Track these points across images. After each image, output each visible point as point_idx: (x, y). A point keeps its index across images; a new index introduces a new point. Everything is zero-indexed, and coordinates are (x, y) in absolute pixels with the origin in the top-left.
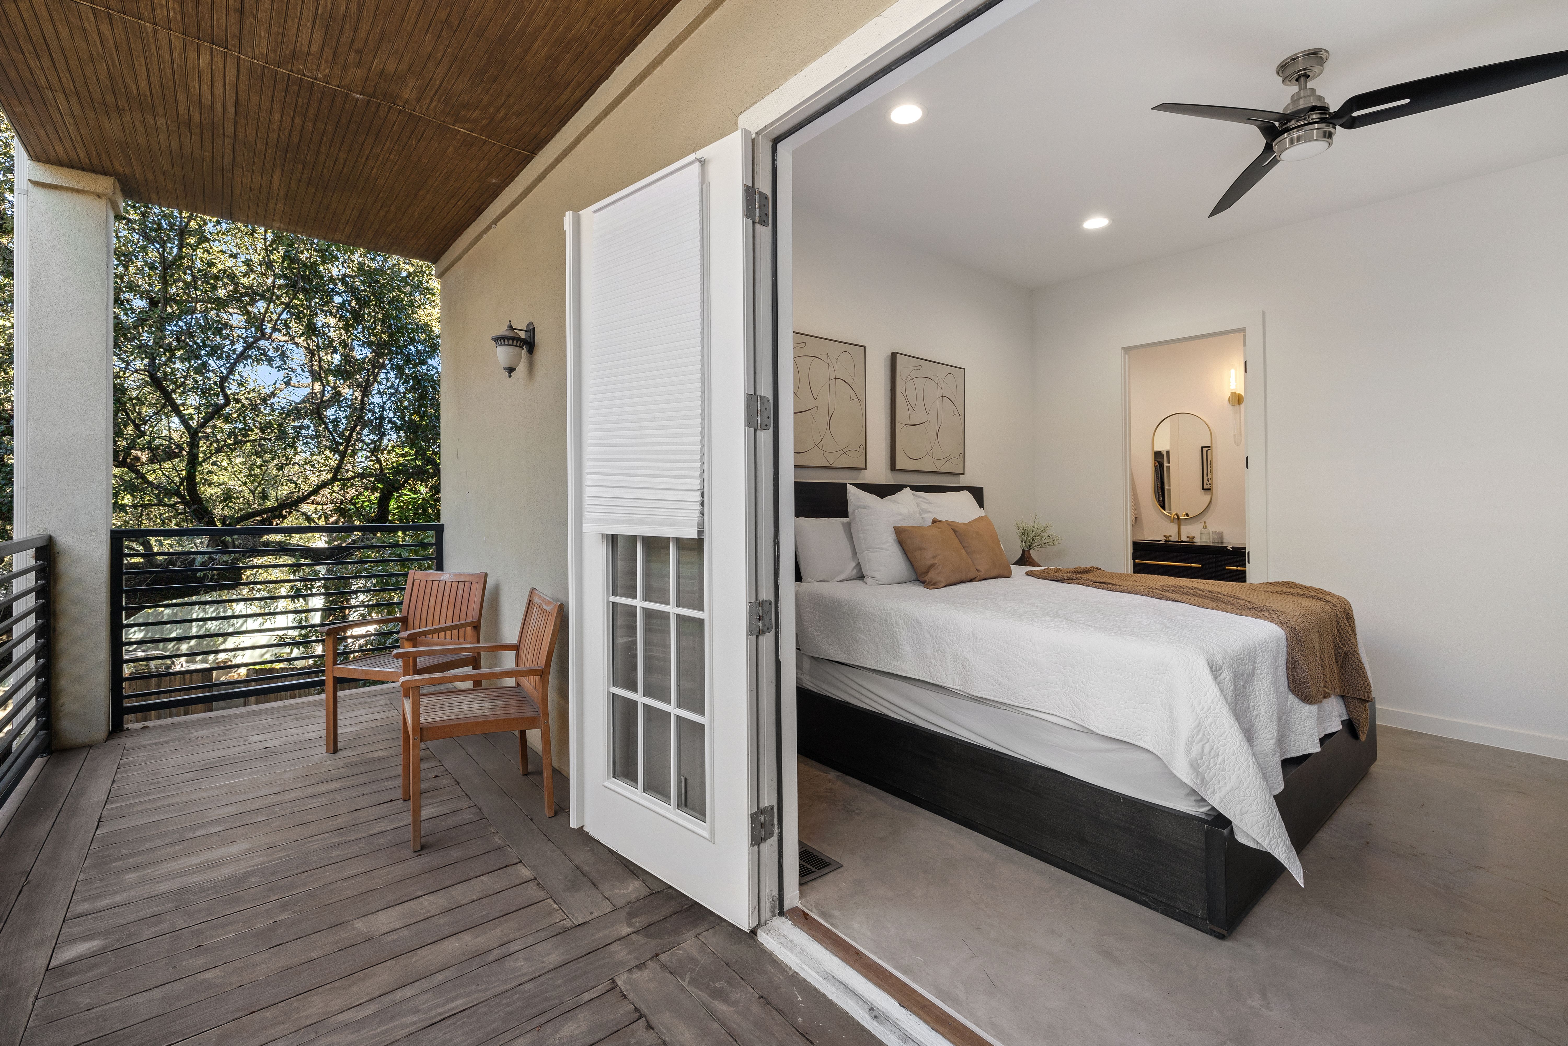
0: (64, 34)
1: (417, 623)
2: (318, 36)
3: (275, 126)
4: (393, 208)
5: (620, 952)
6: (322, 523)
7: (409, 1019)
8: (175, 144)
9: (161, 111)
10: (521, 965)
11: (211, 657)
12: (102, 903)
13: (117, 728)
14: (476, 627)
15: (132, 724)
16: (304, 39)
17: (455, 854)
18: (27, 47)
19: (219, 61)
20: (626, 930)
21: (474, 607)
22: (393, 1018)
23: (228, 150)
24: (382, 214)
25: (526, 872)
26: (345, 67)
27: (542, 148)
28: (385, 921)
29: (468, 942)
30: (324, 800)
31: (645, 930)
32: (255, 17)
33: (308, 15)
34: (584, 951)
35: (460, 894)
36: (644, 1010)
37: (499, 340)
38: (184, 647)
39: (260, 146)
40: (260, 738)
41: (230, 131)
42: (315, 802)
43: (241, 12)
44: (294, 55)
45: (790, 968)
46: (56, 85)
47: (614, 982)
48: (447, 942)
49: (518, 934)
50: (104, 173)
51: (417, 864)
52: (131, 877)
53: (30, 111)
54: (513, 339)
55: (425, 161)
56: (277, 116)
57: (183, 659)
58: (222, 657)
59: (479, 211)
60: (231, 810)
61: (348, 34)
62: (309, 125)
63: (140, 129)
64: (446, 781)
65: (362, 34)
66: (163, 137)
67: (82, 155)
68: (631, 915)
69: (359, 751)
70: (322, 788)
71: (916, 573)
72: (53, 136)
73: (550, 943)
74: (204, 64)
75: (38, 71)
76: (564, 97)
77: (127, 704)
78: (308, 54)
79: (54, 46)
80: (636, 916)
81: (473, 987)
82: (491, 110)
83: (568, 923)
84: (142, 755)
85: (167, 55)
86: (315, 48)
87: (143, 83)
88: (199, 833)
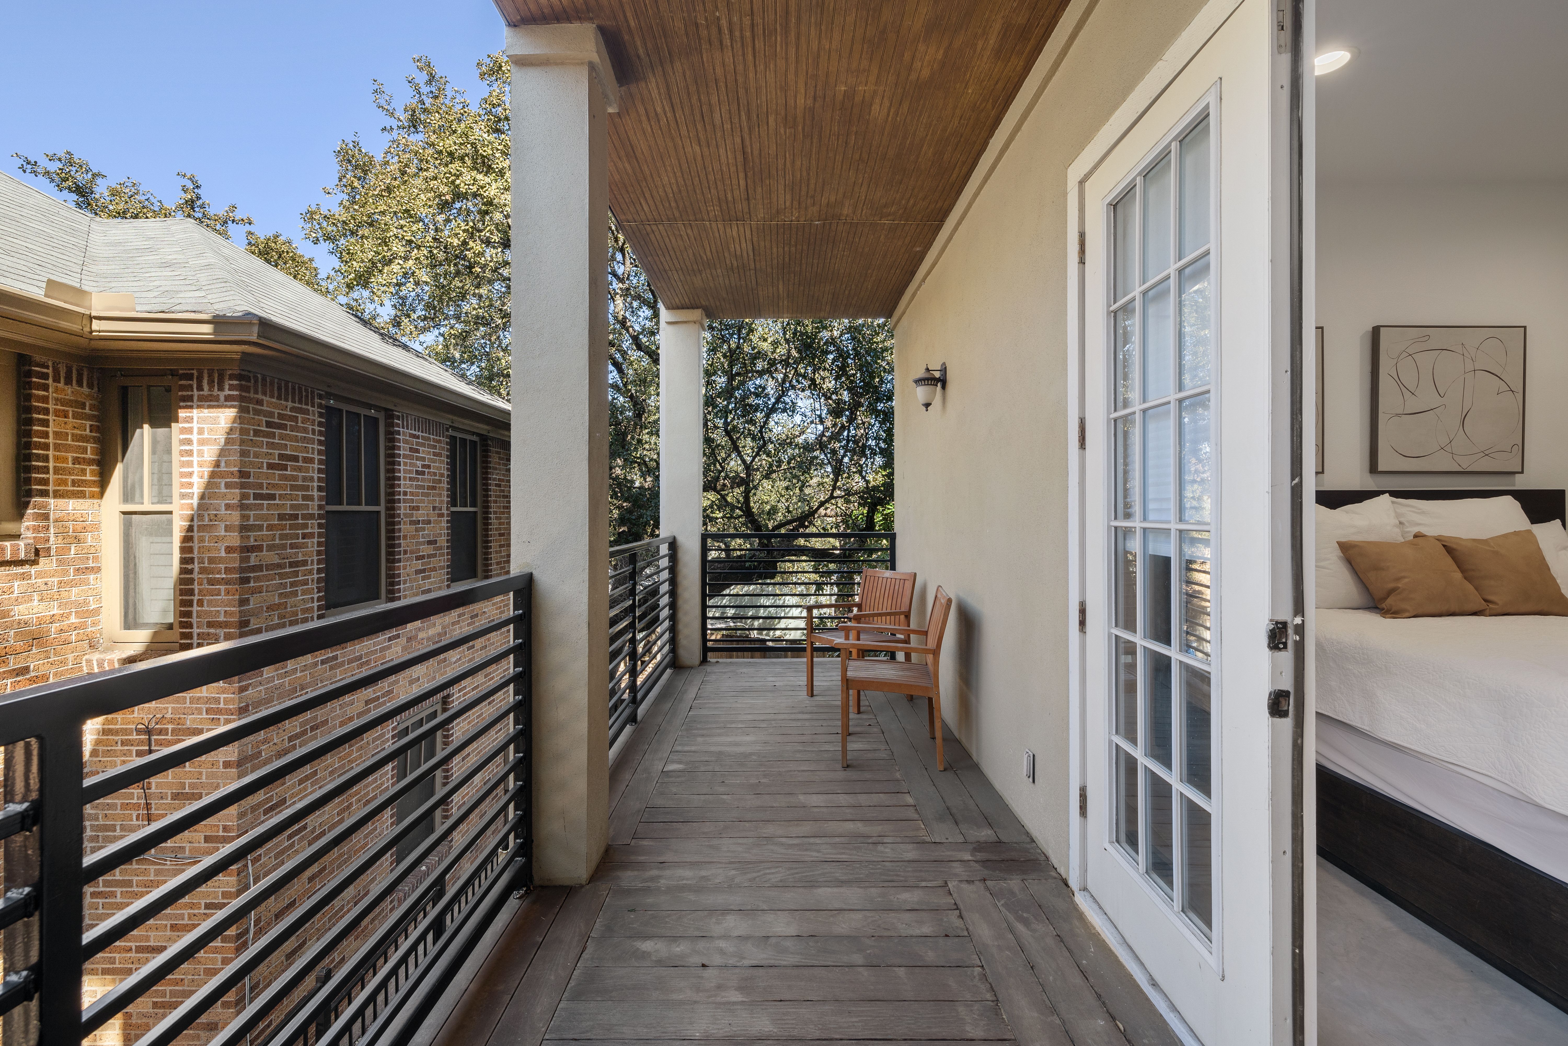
0: (673, 240)
1: (868, 608)
2: (788, 197)
3: (775, 256)
4: (853, 287)
5: (958, 868)
6: (834, 531)
7: (815, 854)
8: (727, 282)
9: (718, 266)
10: (887, 851)
11: (771, 633)
12: (686, 748)
13: (704, 661)
14: (907, 616)
15: (712, 658)
16: (781, 201)
17: (868, 775)
18: (660, 253)
19: (741, 229)
20: (967, 857)
21: (906, 600)
22: (806, 850)
23: (753, 278)
24: (847, 292)
25: (910, 800)
26: (806, 208)
27: (948, 216)
28: (815, 800)
29: (859, 827)
30: (799, 724)
31: (985, 863)
32: (755, 199)
33: (781, 187)
34: (932, 858)
35: (863, 799)
36: (961, 906)
37: (918, 382)
38: (756, 624)
39: (769, 270)
40: (773, 679)
41: (752, 266)
42: (794, 724)
43: (748, 199)
44: (778, 212)
45: (1094, 928)
46: (673, 268)
47: (946, 883)
48: (847, 823)
49: (892, 834)
50: (697, 308)
51: (842, 775)
52: (700, 739)
53: (664, 285)
54: (928, 379)
55: (867, 250)
56: (775, 250)
57: (755, 632)
58: (778, 633)
59: (913, 273)
60: (750, 717)
61: (804, 189)
62: (793, 249)
63: (710, 278)
64: (875, 730)
65: (812, 186)
66: (721, 279)
67: (687, 300)
68: (975, 850)
69: (827, 698)
70: (800, 716)
71: (1373, 599)
72: (674, 294)
73: (911, 846)
74: (735, 233)
75: (665, 263)
76: (954, 175)
77: (710, 644)
78: (785, 208)
79: (670, 248)
80: (980, 852)
81: (855, 852)
82: (903, 202)
83: (928, 839)
84: (713, 677)
85: (717, 235)
86: (788, 204)
87: (709, 254)
88: (733, 726)
